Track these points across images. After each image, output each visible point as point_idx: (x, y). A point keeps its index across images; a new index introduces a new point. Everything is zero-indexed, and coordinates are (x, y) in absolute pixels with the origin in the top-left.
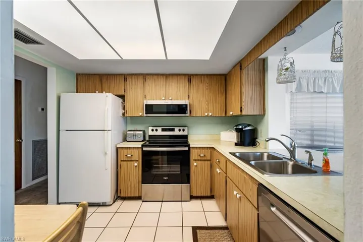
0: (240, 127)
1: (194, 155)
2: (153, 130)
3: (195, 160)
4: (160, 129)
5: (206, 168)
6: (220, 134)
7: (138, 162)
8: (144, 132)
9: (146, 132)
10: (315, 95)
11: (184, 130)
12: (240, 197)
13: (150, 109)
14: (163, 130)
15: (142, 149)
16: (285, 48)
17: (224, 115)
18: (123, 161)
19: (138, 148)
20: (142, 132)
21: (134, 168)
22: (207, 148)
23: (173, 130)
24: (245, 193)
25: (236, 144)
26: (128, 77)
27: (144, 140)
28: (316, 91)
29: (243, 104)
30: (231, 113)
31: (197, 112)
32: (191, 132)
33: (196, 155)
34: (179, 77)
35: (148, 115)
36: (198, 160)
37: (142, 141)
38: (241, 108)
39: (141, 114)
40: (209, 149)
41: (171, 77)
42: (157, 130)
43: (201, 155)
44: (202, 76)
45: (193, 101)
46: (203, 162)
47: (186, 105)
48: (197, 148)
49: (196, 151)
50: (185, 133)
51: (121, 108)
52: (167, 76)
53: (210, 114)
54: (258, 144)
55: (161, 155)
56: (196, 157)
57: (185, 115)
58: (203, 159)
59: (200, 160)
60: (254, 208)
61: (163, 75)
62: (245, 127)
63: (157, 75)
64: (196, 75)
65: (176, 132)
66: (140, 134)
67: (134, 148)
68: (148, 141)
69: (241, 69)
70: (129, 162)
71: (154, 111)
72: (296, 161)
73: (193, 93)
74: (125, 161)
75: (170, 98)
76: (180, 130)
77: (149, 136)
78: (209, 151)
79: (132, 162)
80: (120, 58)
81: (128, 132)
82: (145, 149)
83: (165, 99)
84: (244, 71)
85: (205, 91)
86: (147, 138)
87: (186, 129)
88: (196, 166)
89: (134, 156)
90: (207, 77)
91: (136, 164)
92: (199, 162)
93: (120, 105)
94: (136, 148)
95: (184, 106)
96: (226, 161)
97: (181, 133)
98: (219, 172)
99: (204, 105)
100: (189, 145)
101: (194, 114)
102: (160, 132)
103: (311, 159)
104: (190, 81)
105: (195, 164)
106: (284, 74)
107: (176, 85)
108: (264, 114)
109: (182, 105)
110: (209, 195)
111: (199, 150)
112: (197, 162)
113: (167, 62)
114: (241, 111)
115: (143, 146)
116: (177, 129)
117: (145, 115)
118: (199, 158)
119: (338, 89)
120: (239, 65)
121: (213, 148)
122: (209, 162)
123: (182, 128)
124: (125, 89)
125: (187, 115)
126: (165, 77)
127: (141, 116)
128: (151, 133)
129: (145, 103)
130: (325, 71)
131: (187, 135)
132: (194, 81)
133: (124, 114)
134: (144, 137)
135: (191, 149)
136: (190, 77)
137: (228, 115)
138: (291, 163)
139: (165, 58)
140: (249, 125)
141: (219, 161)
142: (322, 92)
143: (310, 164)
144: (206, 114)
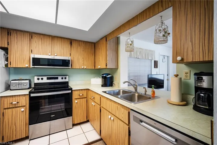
0: (105, 75)
1: (75, 95)
2: (38, 79)
3: (76, 99)
4: (45, 78)
5: (84, 103)
6: (90, 80)
7: (25, 107)
8: (30, 80)
9: (32, 80)
10: (136, 59)
11: (65, 78)
12: (113, 119)
13: (36, 62)
14: (48, 79)
15: (30, 95)
16: (129, 33)
17: (93, 68)
18: (8, 108)
19: (25, 95)
20: (28, 81)
21: (21, 113)
22: (84, 89)
23: (57, 78)
24: (117, 116)
25: (102, 86)
26: (12, 32)
27: (30, 87)
28: (137, 57)
29: (107, 62)
30: (99, 67)
31: (76, 65)
32: (71, 79)
33: (77, 95)
34: (63, 39)
35: (35, 67)
36: (78, 99)
37: (29, 88)
38: (106, 64)
39: (27, 66)
40: (85, 90)
41: (56, 39)
42: (42, 79)
43: (80, 95)
44: (80, 42)
45: (74, 58)
46: (82, 99)
47: (69, 60)
48: (77, 90)
49: (77, 92)
50: (67, 80)
51: (3, 59)
52: (53, 38)
53: (85, 67)
54: (114, 85)
55: (44, 99)
56: (77, 96)
57: (68, 67)
58: (82, 97)
59: (80, 98)
60: (125, 125)
61: (49, 36)
62: (107, 75)
63: (44, 35)
64: (76, 40)
65: (60, 80)
66: (26, 83)
67: (20, 95)
68: (34, 88)
69: (106, 41)
70: (14, 109)
71: (41, 63)
72: (138, 93)
73: (73, 52)
74: (10, 108)
75: (56, 55)
76: (62, 78)
77: (35, 84)
78: (86, 91)
79: (18, 108)
80: (5, 12)
81: (12, 82)
82: (32, 95)
83: (51, 55)
84: (108, 42)
85: (82, 52)
86: (33, 86)
87: (67, 77)
88: (77, 103)
89: (20, 103)
90: (83, 43)
91: (23, 110)
92: (79, 100)
93: (2, 57)
94: (22, 95)
95: (68, 61)
96: (100, 97)
97: (64, 80)
98: (94, 104)
99: (81, 61)
100: (72, 89)
101: (74, 67)
102: (45, 80)
103: (146, 91)
104: (71, 43)
105: (76, 102)
106: (130, 47)
107: (60, 45)
108: (118, 68)
109: (66, 60)
110: (86, 120)
111: (79, 92)
112: (77, 100)
113: (55, 26)
114: (106, 66)
115: (30, 93)
116: (60, 78)
117: (32, 66)
118: (79, 97)
119: (144, 58)
120: (105, 38)
121: (88, 89)
122: (86, 99)
123: (64, 77)
124: (8, 42)
125: (69, 67)
126: (51, 38)
127: (27, 68)
128: (36, 81)
129: (32, 56)
130: (140, 48)
131: (68, 82)
132: (74, 44)
133: (6, 65)
134: (30, 85)
135: (73, 92)
136: (71, 41)
137: (96, 68)
138: (137, 94)
139: (55, 23)
140: (109, 74)
141: (94, 98)
142: (139, 58)
143: (145, 94)
144: (83, 67)
